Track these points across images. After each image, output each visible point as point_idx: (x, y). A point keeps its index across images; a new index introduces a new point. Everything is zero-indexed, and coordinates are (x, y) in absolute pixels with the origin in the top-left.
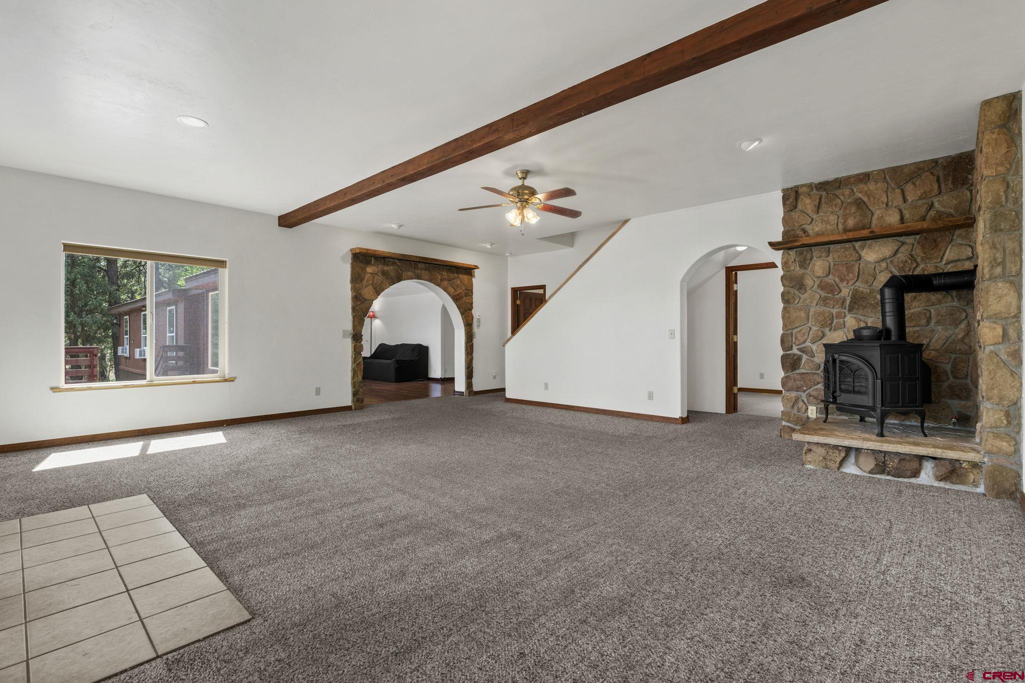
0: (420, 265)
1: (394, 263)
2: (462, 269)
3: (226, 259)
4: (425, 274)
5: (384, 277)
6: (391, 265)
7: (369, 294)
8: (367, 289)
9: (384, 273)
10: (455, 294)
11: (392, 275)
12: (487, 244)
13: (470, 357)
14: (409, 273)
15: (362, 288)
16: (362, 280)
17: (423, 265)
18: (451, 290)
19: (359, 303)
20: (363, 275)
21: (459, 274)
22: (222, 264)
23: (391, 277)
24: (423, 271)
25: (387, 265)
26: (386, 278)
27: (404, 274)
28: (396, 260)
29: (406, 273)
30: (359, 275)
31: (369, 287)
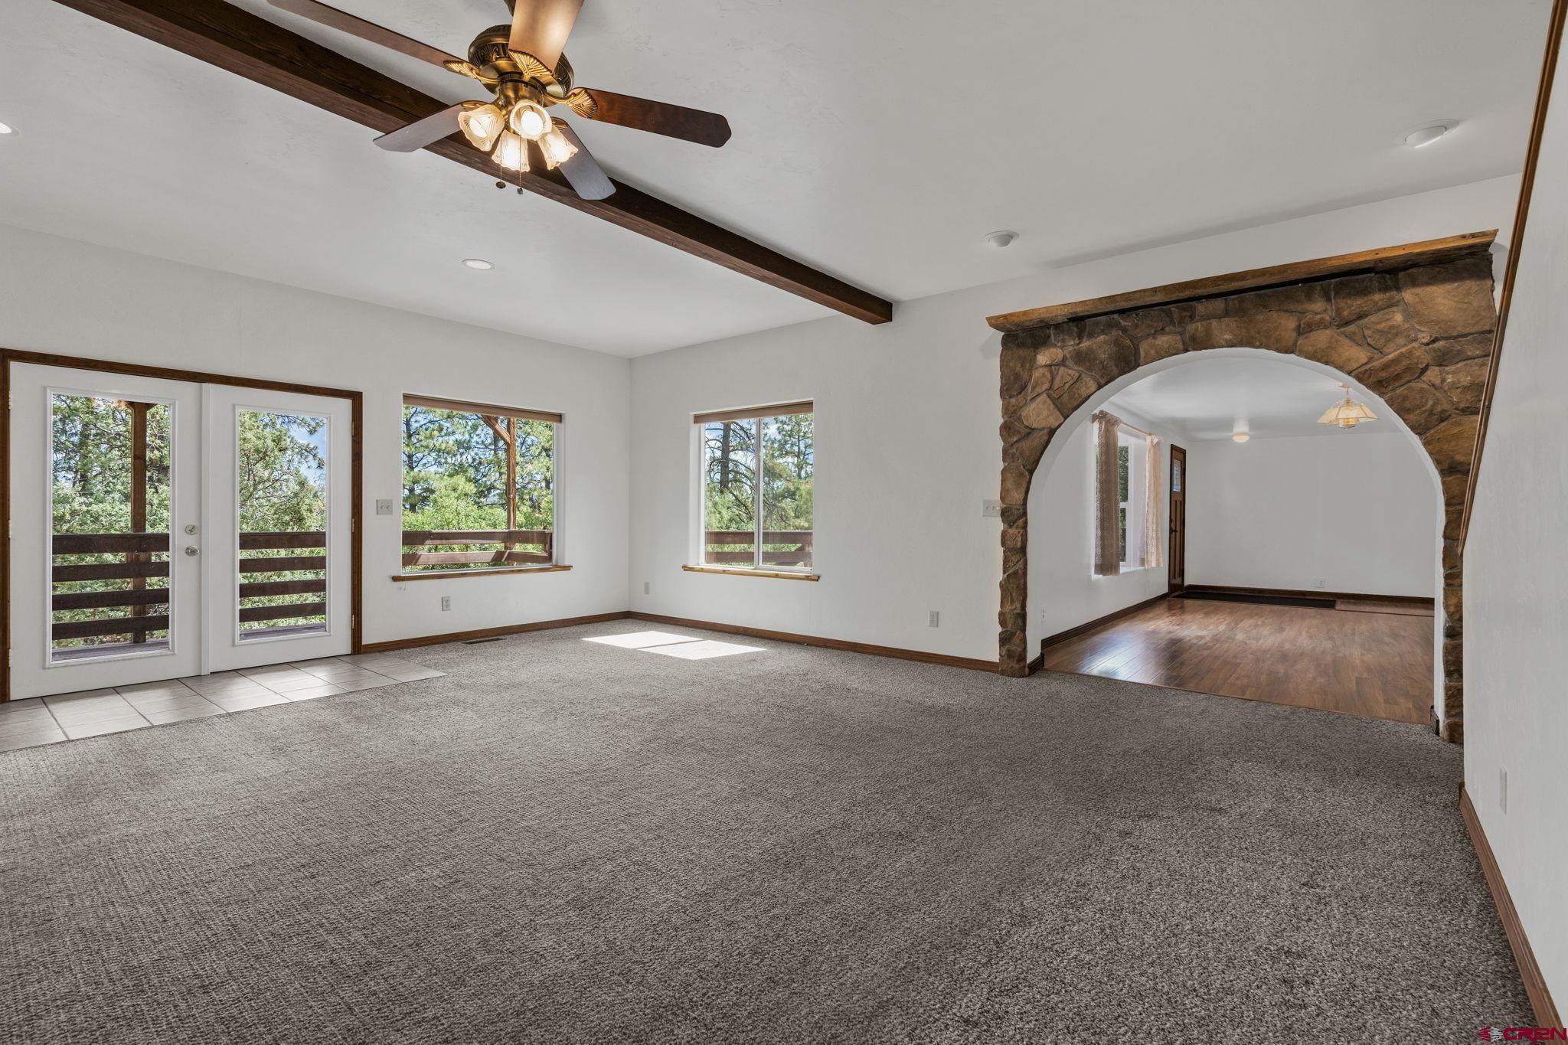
0: (1201, 308)
1: (1111, 325)
2: (1415, 265)
3: (812, 399)
4: (1222, 329)
5: (1081, 369)
6: (1103, 332)
7: (1038, 416)
8: (1033, 405)
9: (1080, 358)
10: (1376, 364)
11: (1103, 356)
12: (1412, 138)
13: (1454, 601)
14: (1163, 340)
15: (1026, 404)
16: (1023, 388)
17: (1219, 304)
18: (1359, 355)
19: (1015, 439)
20: (1025, 375)
21: (1398, 289)
22: (807, 406)
23: (1101, 363)
24: (1214, 323)
25: (1091, 335)
26: (1087, 369)
27: (1144, 347)
28: (1116, 316)
29: (1150, 340)
30: (1017, 377)
31: (1039, 399)
